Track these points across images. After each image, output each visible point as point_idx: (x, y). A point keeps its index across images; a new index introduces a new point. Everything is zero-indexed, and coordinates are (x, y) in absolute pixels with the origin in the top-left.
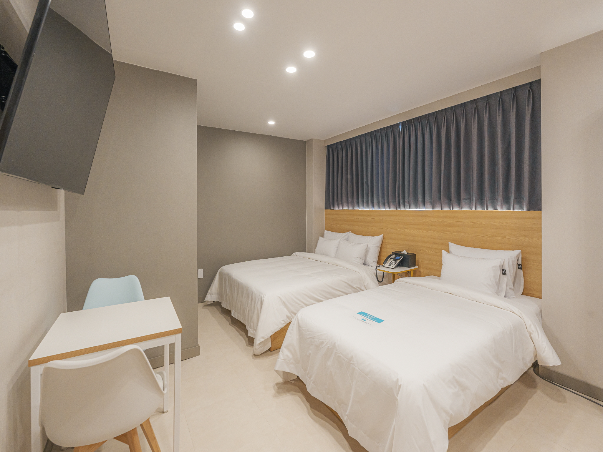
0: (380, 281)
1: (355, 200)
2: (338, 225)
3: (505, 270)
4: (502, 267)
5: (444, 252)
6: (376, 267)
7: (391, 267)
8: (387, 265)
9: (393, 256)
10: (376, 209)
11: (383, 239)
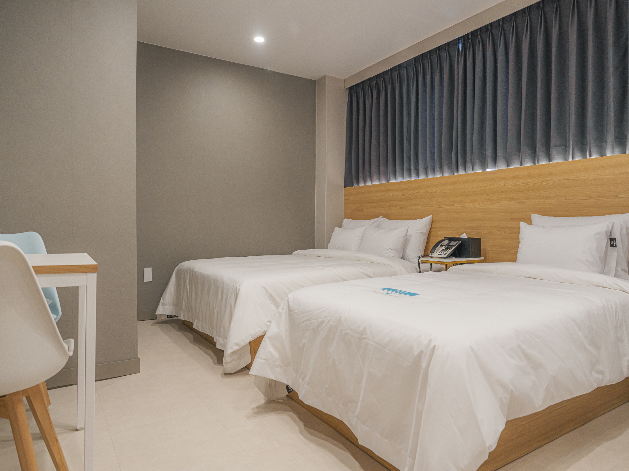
1: (390, 168)
2: (364, 210)
3: (615, 239)
4: (611, 235)
5: (522, 224)
6: (419, 258)
7: (442, 256)
8: (436, 254)
9: (446, 242)
10: (422, 177)
11: (432, 222)
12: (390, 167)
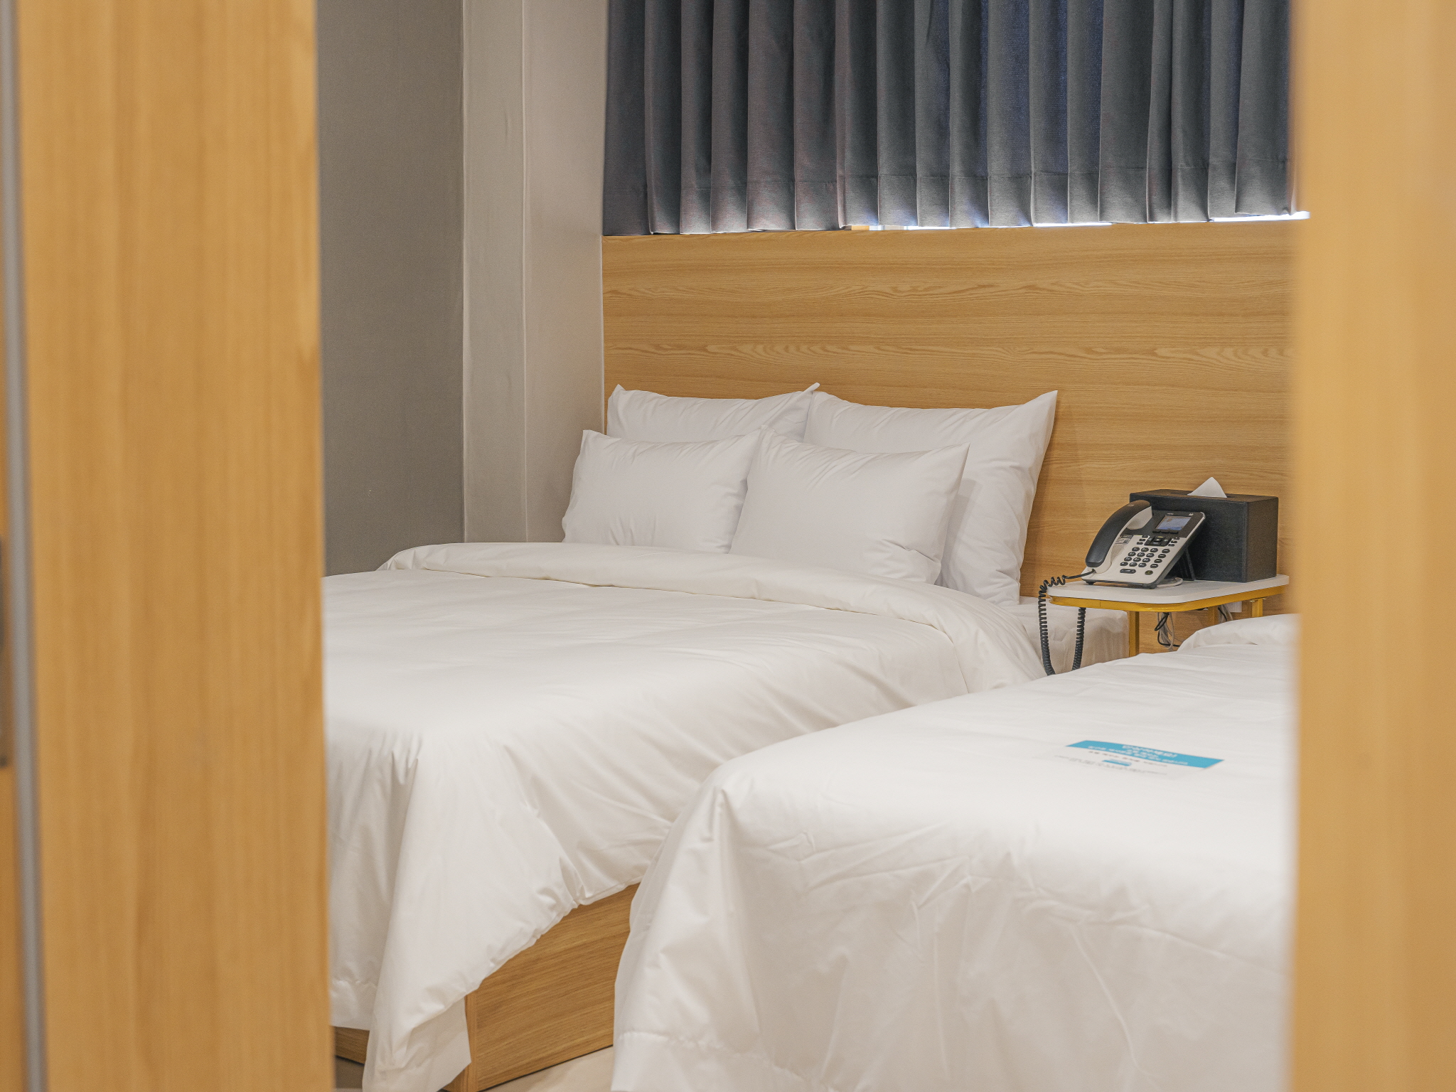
1: (846, 162)
7: (1140, 576)
8: (1110, 569)
9: (1144, 517)
10: (1002, 219)
11: (1056, 420)
12: (848, 155)
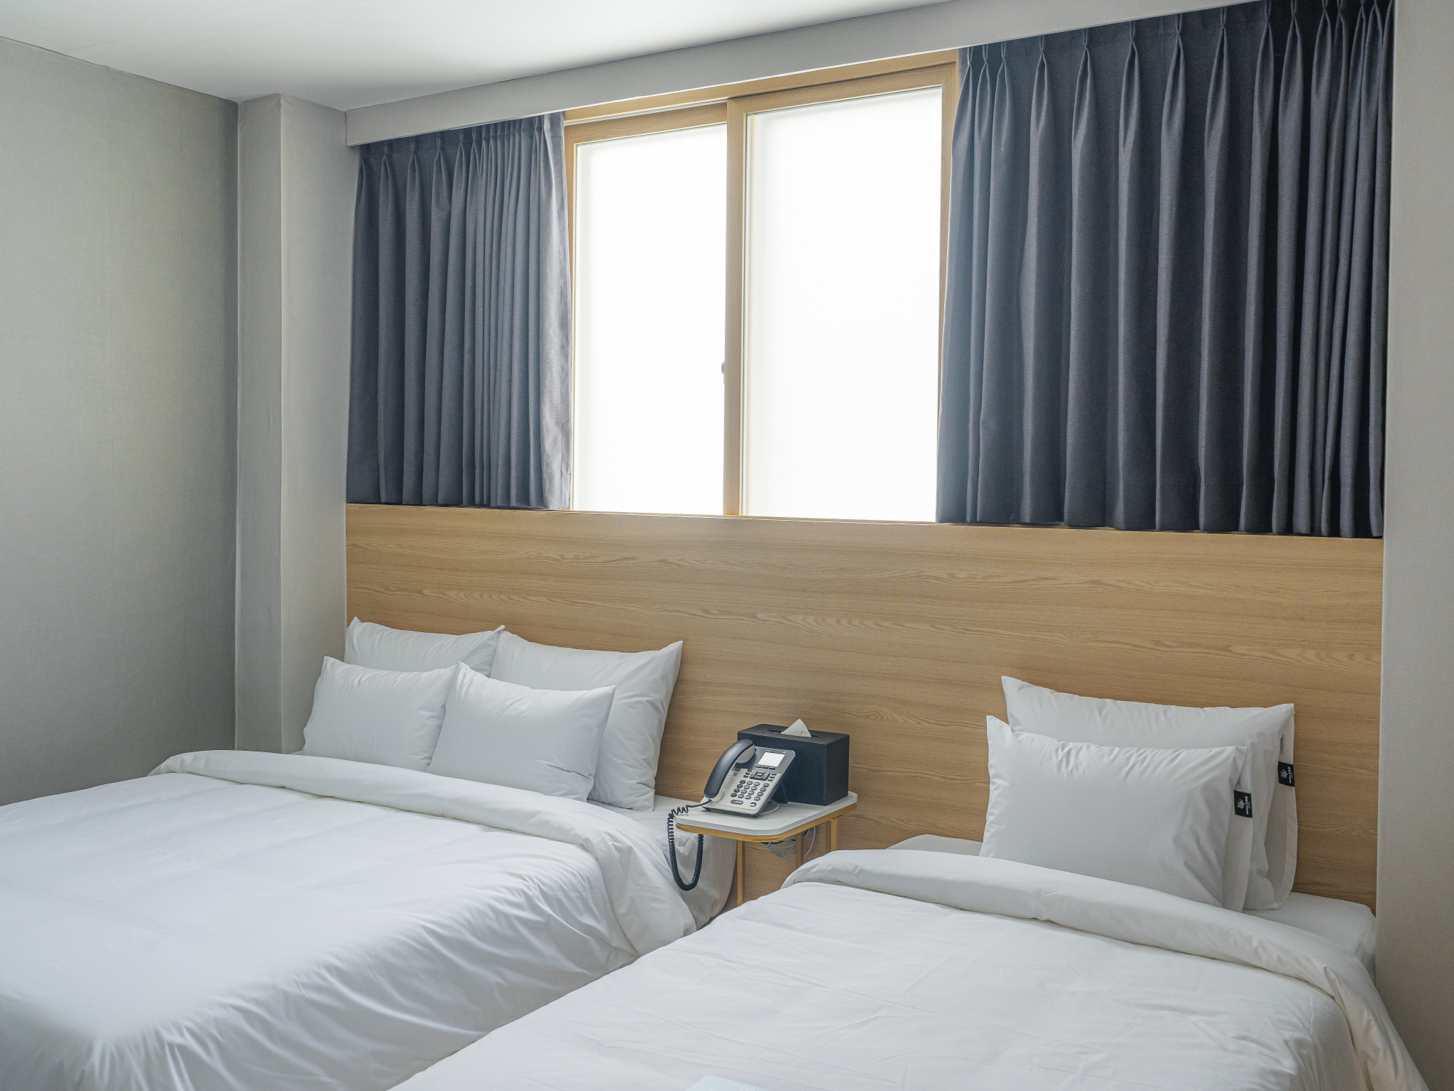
0: (688, 877)
4: (1237, 783)
5: (992, 722)
6: (671, 816)
7: (747, 806)
8: (724, 799)
